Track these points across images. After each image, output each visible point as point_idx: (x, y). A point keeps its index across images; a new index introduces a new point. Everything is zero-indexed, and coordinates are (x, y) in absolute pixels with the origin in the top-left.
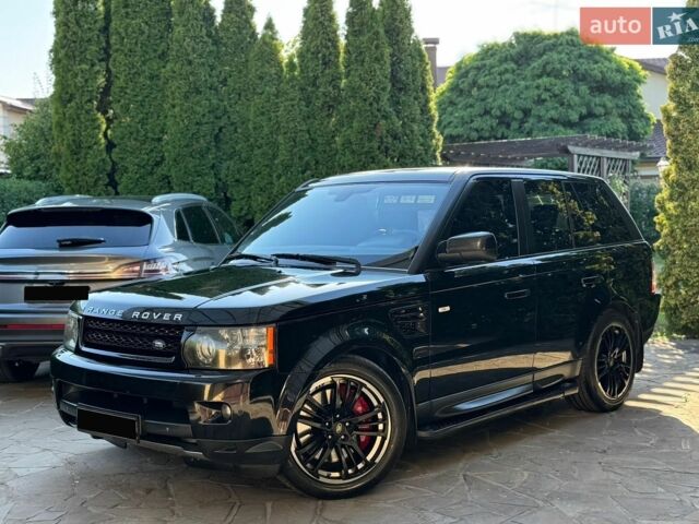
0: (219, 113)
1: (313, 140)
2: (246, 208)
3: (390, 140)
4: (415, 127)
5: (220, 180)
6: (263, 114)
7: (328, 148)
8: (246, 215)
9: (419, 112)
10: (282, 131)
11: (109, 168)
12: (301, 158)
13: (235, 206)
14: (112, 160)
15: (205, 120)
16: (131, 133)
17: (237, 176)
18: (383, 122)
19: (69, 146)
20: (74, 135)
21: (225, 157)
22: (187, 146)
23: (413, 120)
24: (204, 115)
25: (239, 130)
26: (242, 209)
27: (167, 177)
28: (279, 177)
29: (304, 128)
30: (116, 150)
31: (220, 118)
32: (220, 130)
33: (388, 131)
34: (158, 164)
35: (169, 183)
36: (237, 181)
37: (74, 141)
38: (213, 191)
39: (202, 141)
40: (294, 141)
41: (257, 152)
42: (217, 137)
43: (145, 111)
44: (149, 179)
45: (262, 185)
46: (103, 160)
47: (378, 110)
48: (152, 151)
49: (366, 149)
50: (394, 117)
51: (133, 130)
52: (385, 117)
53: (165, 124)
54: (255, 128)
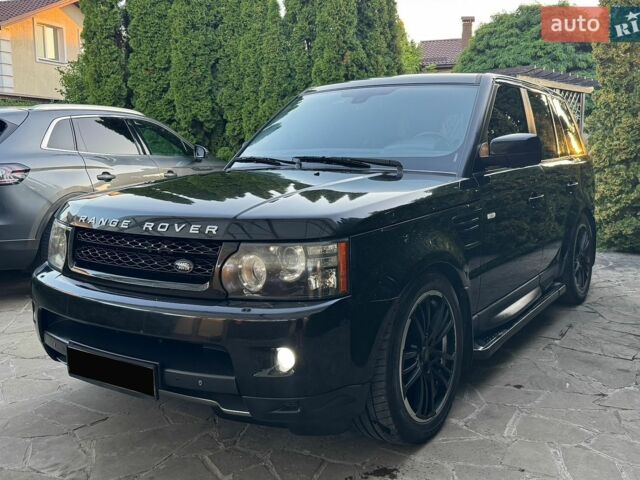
0: (215, 47)
1: (293, 70)
2: (238, 128)
3: (355, 69)
4: (380, 58)
5: (217, 104)
6: (250, 47)
7: (304, 77)
8: (238, 134)
9: (385, 45)
10: (266, 61)
11: (124, 94)
12: (280, 85)
13: (229, 127)
14: (127, 87)
15: (201, 52)
16: (142, 65)
17: (230, 101)
18: (349, 53)
19: (92, 75)
20: (95, 66)
21: (221, 85)
22: (186, 74)
23: (378, 53)
24: (200, 48)
25: (232, 61)
26: (234, 129)
27: (172, 101)
28: (264, 101)
29: (284, 58)
30: (130, 78)
31: (217, 51)
32: (217, 61)
33: (353, 61)
34: (165, 90)
35: (174, 106)
36: (230, 105)
37: (96, 71)
38: (209, 113)
39: (198, 70)
40: (275, 70)
41: (247, 80)
42: (213, 66)
43: (155, 45)
44: (158, 103)
45: (250, 108)
46: (120, 87)
47: (345, 42)
48: (160, 79)
49: (333, 77)
50: (360, 48)
51: (143, 61)
52: (351, 49)
53: (170, 57)
54: (244, 60)
